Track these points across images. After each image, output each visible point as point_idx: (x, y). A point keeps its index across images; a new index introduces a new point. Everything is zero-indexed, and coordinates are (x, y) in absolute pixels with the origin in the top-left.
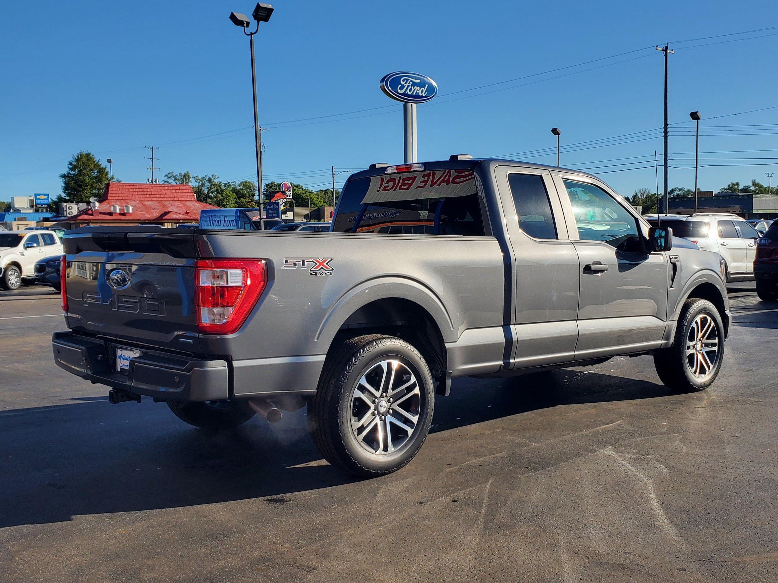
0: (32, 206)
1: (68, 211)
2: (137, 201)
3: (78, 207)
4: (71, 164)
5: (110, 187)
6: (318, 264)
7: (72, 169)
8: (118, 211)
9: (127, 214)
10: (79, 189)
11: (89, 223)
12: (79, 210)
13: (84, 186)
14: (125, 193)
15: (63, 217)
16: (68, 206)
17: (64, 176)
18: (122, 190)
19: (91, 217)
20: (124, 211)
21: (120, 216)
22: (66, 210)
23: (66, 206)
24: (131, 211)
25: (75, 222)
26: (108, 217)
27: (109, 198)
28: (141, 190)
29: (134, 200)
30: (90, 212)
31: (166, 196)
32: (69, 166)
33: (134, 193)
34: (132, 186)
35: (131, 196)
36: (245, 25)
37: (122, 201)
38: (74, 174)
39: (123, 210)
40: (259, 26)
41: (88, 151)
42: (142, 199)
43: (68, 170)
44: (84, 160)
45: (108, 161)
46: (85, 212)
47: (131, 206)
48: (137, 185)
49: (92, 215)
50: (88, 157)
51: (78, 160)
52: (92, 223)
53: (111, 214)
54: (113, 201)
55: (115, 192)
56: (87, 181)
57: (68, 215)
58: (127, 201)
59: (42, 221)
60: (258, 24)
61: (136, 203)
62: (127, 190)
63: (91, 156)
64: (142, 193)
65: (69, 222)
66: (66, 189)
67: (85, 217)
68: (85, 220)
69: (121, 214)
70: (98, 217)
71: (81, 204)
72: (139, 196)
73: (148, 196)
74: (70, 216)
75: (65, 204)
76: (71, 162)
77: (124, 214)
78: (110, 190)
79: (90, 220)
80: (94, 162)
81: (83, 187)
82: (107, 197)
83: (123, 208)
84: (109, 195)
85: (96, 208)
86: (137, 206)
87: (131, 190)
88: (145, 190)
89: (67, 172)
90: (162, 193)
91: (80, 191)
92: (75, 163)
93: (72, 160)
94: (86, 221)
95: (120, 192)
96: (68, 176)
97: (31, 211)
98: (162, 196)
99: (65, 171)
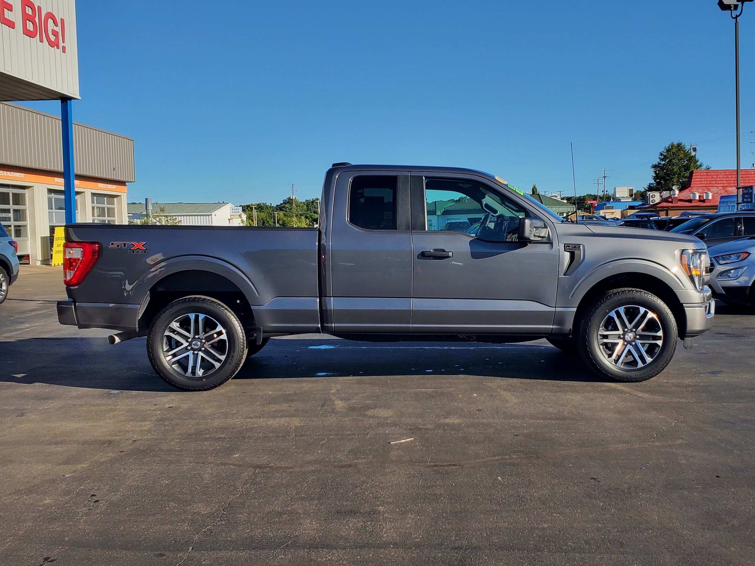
0: (631, 196)
1: (651, 199)
2: (720, 188)
3: (661, 195)
4: (661, 154)
5: (694, 175)
6: (136, 246)
7: (662, 160)
8: (697, 198)
9: (706, 201)
10: (667, 178)
11: (668, 210)
12: (662, 198)
13: (672, 175)
14: (709, 179)
15: (647, 205)
16: (651, 195)
17: (655, 166)
18: (705, 177)
19: (670, 204)
20: (703, 198)
21: (699, 203)
22: (650, 199)
23: (650, 194)
24: (710, 198)
25: (655, 209)
26: (687, 204)
27: (691, 186)
28: (725, 176)
29: (717, 187)
30: (670, 200)
31: (751, 181)
32: (660, 157)
33: (718, 180)
34: (716, 173)
35: (714, 182)
36: (732, 8)
37: (705, 188)
38: (664, 164)
39: (703, 196)
40: (743, 7)
41: (679, 141)
42: (725, 185)
43: (659, 160)
44: (674, 150)
45: (694, 149)
46: (666, 200)
47: (711, 192)
48: (721, 171)
49: (671, 202)
50: (678, 147)
51: (668, 150)
52: (670, 210)
53: (690, 201)
54: (695, 188)
55: (698, 180)
56: (675, 170)
57: (651, 203)
58: (710, 188)
59: (628, 209)
60: (742, 6)
61: (718, 189)
62: (710, 177)
63: (682, 145)
64: (727, 179)
65: (650, 209)
66: (655, 179)
67: (665, 204)
68: (664, 207)
69: (700, 201)
70: (677, 204)
71: (664, 192)
72: (722, 182)
73: (732, 182)
74: (653, 204)
75: (649, 193)
76: (662, 152)
77: (704, 201)
78: (693, 177)
79: (668, 207)
80: (684, 151)
81: (670, 176)
82: (690, 184)
83: (702, 195)
84: (692, 183)
85: (676, 196)
86: (719, 192)
87: (715, 177)
88: (730, 176)
89: (658, 162)
90: (747, 179)
91: (668, 180)
92: (665, 154)
93: (663, 150)
94: (665, 209)
95: (703, 179)
96: (659, 166)
97: (631, 200)
98: (747, 181)
99: (656, 161)
